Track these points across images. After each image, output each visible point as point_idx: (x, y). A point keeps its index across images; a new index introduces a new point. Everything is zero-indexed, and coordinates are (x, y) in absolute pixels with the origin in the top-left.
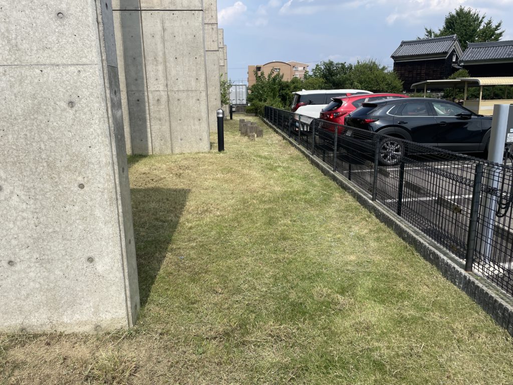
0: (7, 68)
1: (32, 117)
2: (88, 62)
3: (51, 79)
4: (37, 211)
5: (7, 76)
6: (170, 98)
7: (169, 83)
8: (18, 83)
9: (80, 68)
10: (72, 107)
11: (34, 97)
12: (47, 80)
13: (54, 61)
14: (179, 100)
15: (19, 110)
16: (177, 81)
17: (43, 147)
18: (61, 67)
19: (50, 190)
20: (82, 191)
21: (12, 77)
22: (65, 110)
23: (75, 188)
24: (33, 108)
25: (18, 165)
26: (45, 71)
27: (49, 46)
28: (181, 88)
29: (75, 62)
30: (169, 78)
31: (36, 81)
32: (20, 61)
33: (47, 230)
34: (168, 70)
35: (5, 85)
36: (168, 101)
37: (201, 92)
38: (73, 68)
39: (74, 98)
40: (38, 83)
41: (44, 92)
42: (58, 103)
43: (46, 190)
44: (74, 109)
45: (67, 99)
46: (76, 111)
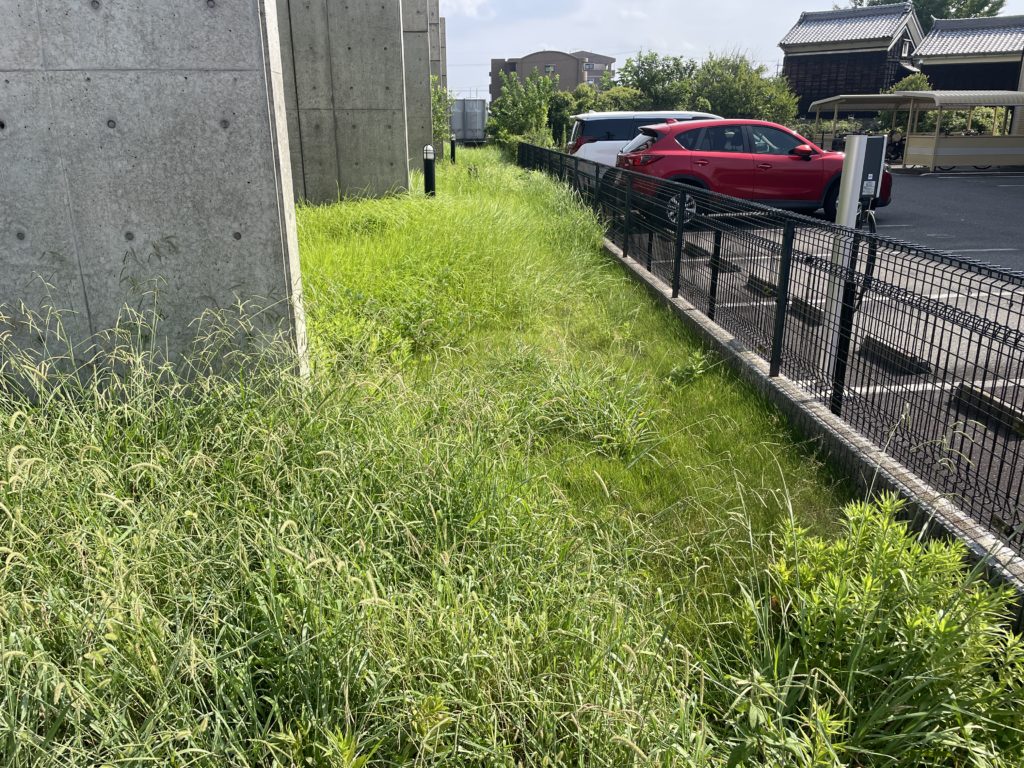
0: (140, 74)
1: (174, 140)
2: (248, 67)
3: (198, 90)
4: (180, 268)
5: (141, 84)
6: (339, 123)
7: (336, 95)
8: (155, 94)
9: (236, 75)
10: (225, 127)
11: (176, 113)
12: (193, 92)
13: (202, 65)
14: (354, 127)
15: (157, 130)
16: (350, 92)
17: (187, 181)
18: (211, 74)
19: (197, 240)
20: (238, 243)
21: (147, 85)
22: (215, 131)
23: (229, 238)
24: (174, 127)
25: (155, 205)
26: (190, 78)
27: (196, 44)
28: (359, 104)
29: (230, 66)
30: (337, 86)
31: (179, 91)
32: (158, 64)
33: (192, 295)
34: (334, 70)
35: (138, 96)
36: (336, 128)
37: (394, 113)
38: (227, 74)
39: (228, 116)
40: (181, 95)
41: (189, 107)
42: (207, 122)
43: (191, 240)
44: (228, 130)
45: (219, 116)
46: (231, 133)
